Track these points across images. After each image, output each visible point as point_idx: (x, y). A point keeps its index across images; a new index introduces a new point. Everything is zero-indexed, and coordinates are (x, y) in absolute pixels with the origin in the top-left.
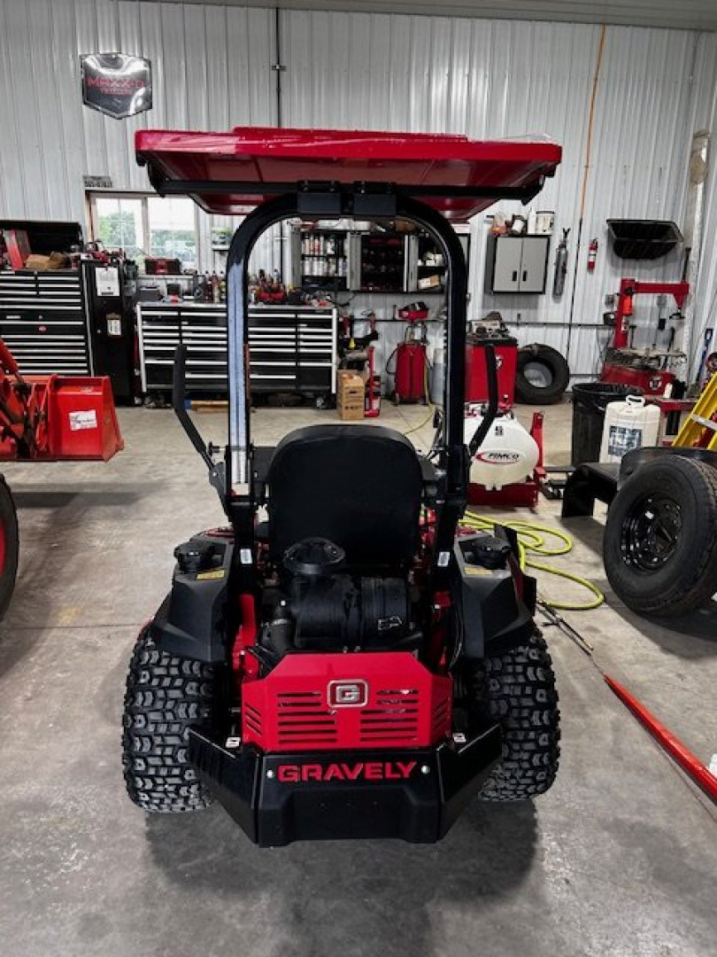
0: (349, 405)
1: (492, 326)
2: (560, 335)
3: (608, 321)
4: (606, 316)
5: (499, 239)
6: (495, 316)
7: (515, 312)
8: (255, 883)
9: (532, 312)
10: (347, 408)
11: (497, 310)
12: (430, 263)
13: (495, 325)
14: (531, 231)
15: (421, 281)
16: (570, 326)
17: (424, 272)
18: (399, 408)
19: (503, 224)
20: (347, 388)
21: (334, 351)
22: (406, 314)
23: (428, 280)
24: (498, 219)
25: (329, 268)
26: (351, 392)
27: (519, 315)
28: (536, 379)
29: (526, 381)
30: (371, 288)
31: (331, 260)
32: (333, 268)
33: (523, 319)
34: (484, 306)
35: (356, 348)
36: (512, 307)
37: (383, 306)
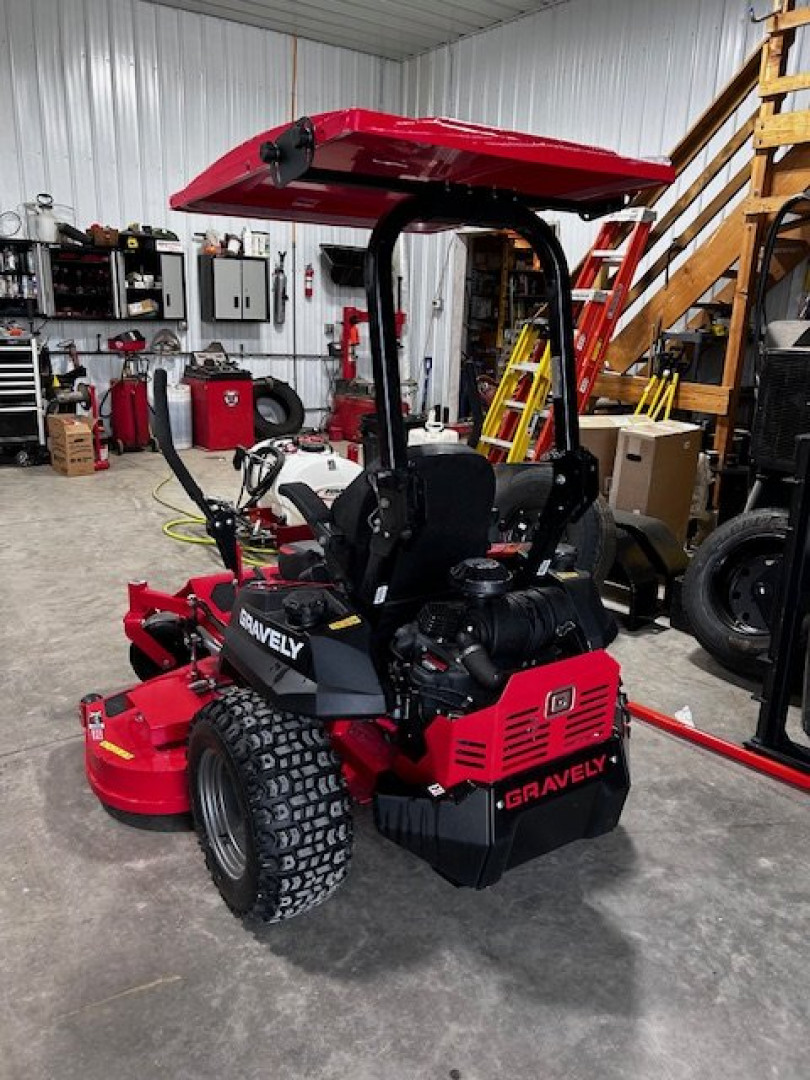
0: (75, 457)
1: (218, 358)
2: (285, 368)
3: (333, 352)
4: (330, 346)
5: (216, 261)
6: (217, 347)
7: (238, 343)
8: (426, 947)
9: (255, 342)
10: (73, 461)
11: (218, 341)
12: (139, 285)
13: (220, 356)
14: (248, 253)
15: (131, 306)
16: (295, 357)
17: (134, 296)
18: (125, 456)
19: (219, 244)
20: (70, 436)
21: (38, 392)
22: (119, 344)
23: (139, 304)
24: (210, 237)
25: (8, 288)
26: (76, 441)
27: (242, 347)
28: (270, 415)
29: (261, 417)
30: (69, 314)
31: (10, 278)
32: (15, 287)
33: (247, 351)
34: (203, 337)
35: (62, 388)
36: (234, 337)
37: (85, 336)
